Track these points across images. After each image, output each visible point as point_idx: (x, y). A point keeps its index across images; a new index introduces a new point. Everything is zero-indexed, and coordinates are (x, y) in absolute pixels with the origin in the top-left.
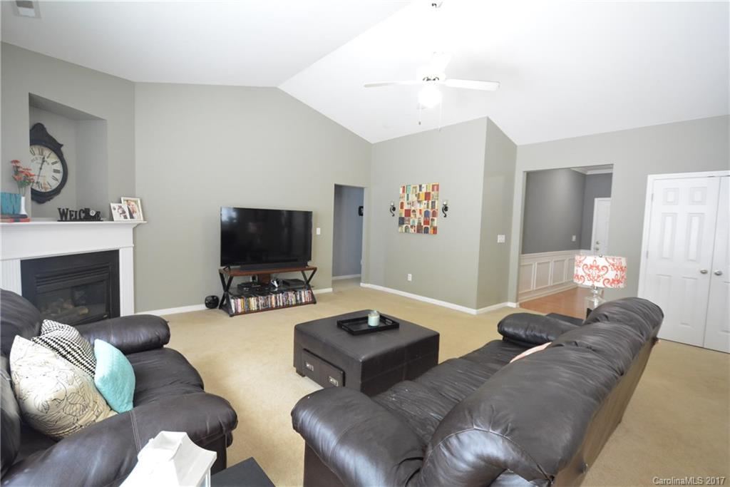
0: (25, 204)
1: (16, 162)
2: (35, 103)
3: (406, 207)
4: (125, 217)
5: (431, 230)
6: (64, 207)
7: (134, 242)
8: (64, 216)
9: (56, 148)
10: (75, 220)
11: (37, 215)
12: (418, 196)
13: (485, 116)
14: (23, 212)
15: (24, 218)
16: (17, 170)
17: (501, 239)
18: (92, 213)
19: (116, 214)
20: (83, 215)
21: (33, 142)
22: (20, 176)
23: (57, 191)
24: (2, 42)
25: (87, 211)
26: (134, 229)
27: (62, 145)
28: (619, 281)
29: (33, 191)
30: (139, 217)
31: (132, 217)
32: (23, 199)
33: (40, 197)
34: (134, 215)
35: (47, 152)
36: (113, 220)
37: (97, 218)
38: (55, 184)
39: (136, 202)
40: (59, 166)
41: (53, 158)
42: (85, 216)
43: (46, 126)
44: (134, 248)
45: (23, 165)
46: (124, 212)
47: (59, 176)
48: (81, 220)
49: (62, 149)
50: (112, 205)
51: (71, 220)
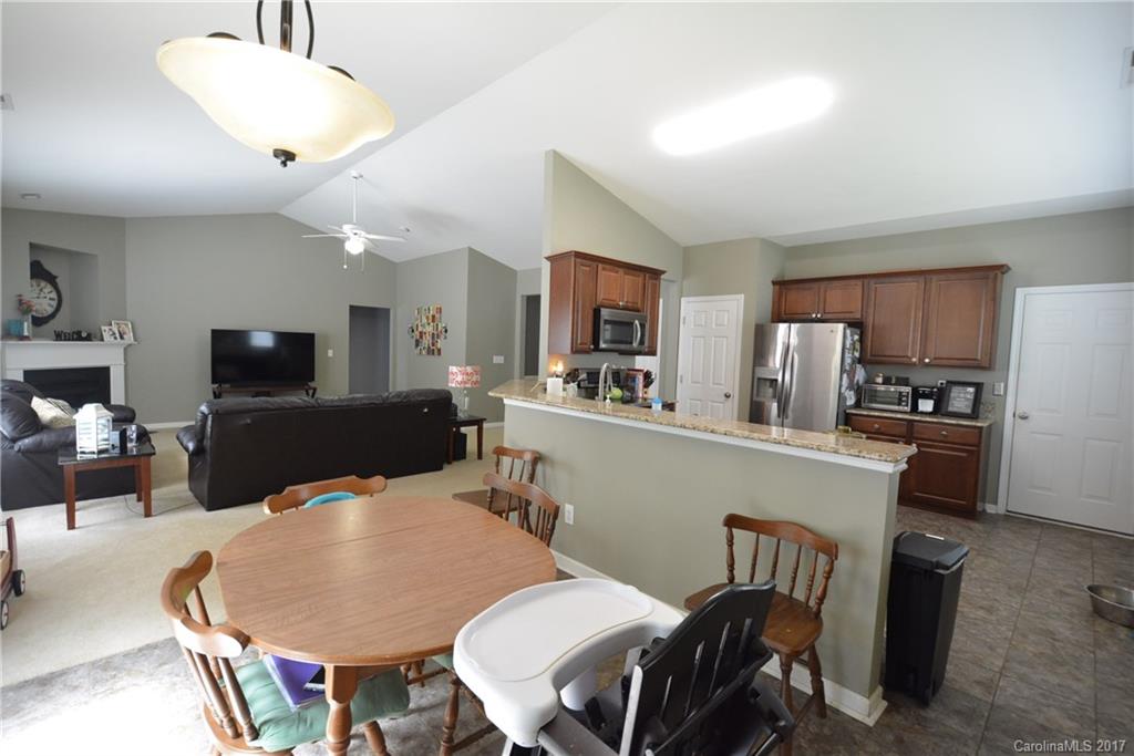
0: (27, 329)
1: (20, 296)
2: (33, 246)
3: (420, 329)
4: (116, 338)
5: (436, 351)
6: (59, 329)
7: (125, 360)
8: (59, 336)
9: (51, 280)
10: (69, 340)
11: (36, 336)
12: (427, 318)
13: (466, 246)
14: (26, 334)
15: (27, 338)
16: (21, 302)
17: (499, 360)
18: (84, 335)
19: (106, 336)
20: (75, 336)
21: (33, 276)
22: (23, 307)
23: (52, 316)
24: (3, 209)
25: (79, 333)
26: (125, 349)
27: (55, 277)
28: (465, 383)
29: (33, 316)
30: (129, 338)
31: (122, 337)
32: (26, 324)
33: (38, 322)
34: (125, 336)
35: (43, 284)
36: (102, 340)
37: (89, 338)
38: (50, 310)
39: (127, 325)
40: (54, 295)
41: (49, 288)
42: (77, 336)
43: (43, 262)
44: (126, 366)
45: (26, 298)
46: (114, 334)
47: (55, 303)
48: (73, 340)
49: (58, 280)
50: (103, 328)
51: (65, 340)
